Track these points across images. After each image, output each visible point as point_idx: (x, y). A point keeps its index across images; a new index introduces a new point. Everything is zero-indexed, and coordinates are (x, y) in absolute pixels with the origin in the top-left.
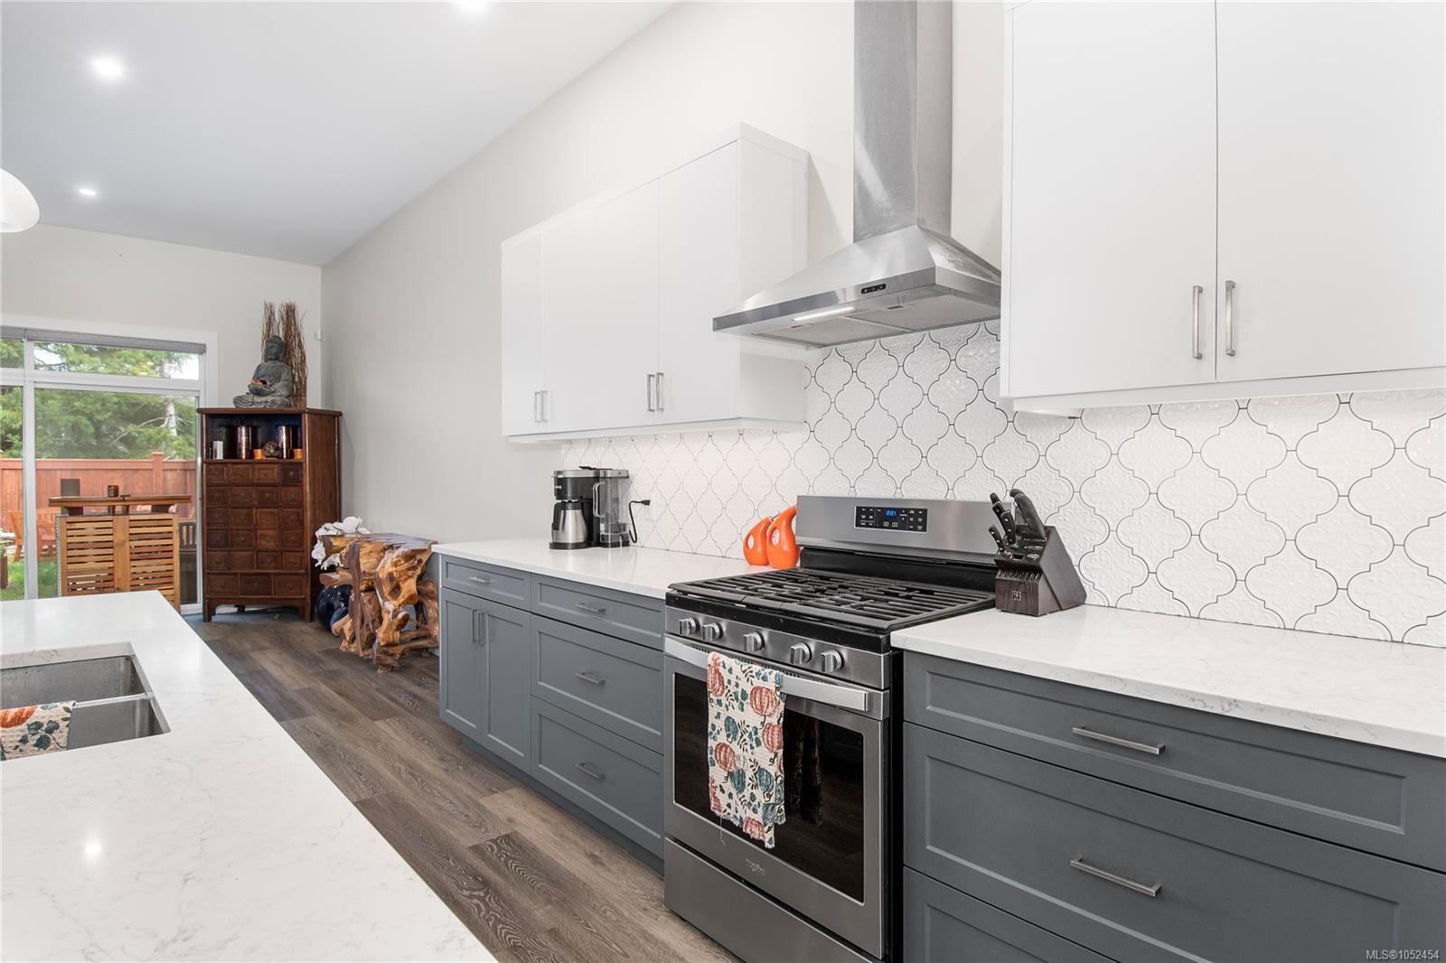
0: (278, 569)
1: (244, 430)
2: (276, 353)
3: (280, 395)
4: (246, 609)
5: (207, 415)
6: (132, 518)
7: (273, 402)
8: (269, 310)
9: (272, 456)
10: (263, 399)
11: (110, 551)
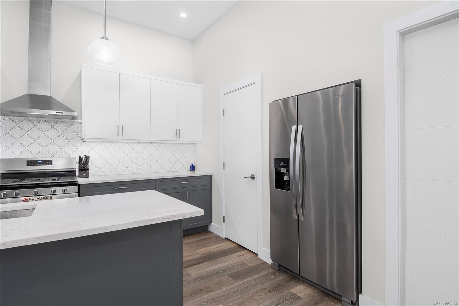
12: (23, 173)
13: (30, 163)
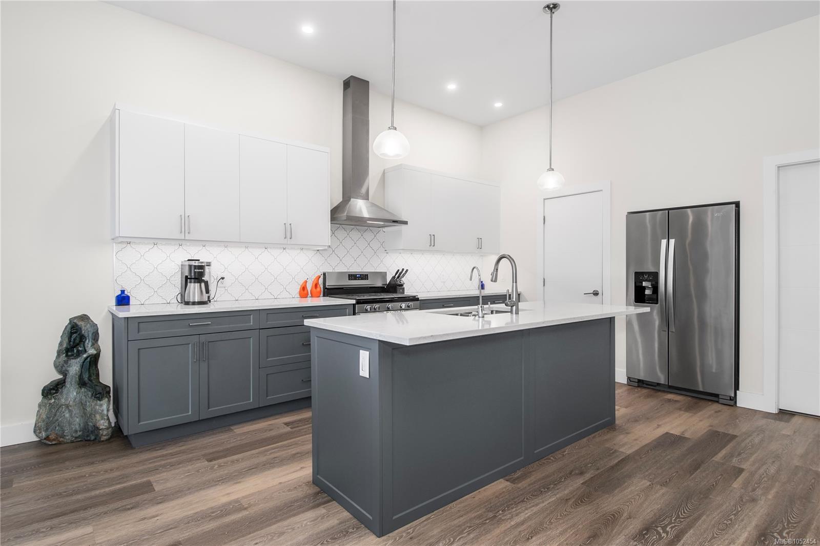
12: (342, 288)
13: (352, 277)
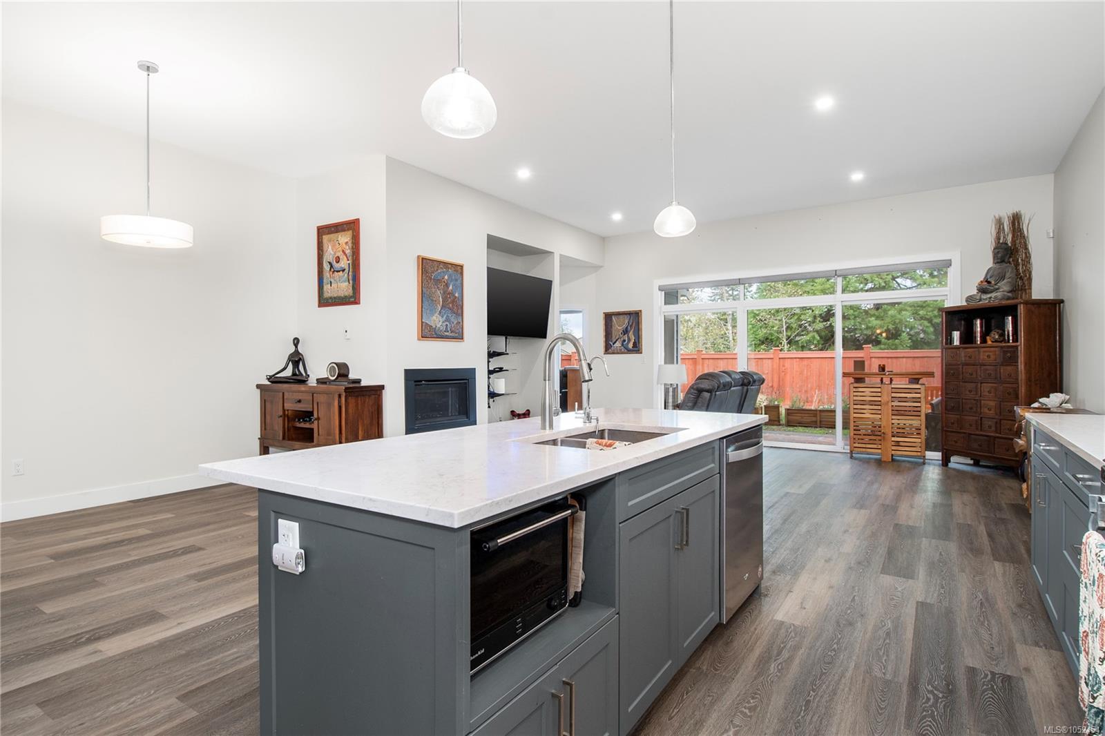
0: (997, 433)
1: (978, 322)
2: (1002, 257)
3: (1003, 291)
4: (981, 464)
5: (946, 312)
6: (893, 386)
7: (996, 297)
8: (999, 223)
9: (996, 341)
10: (989, 296)
11: (879, 408)
